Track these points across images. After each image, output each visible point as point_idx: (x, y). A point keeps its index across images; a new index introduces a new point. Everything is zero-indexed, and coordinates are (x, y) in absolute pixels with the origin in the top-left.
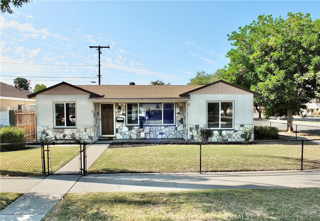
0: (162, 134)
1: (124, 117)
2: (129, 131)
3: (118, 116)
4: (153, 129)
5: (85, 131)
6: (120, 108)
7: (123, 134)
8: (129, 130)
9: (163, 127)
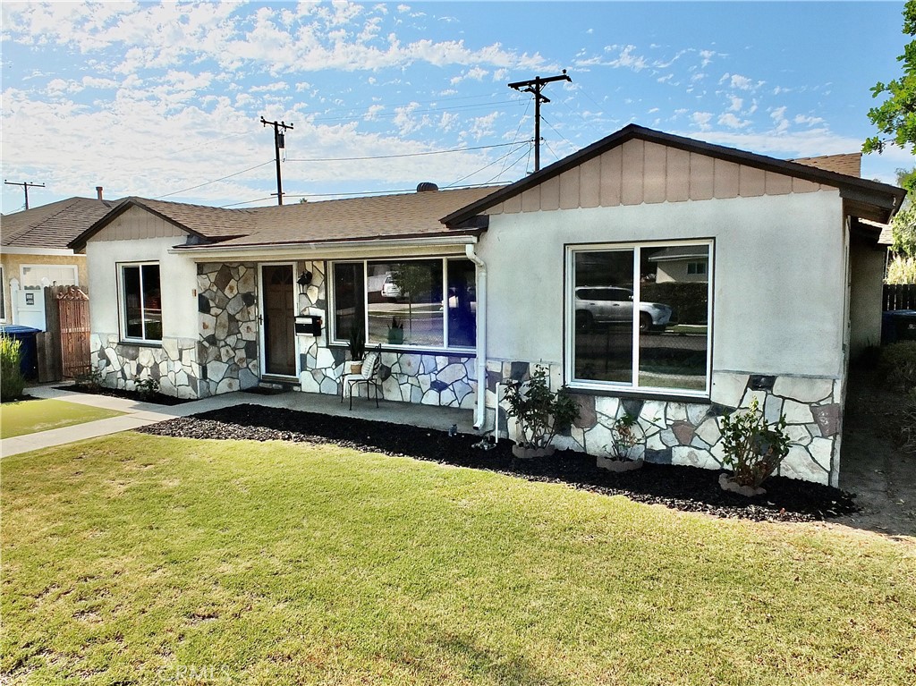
0: (439, 386)
1: (321, 313)
2: (337, 366)
3: (305, 310)
4: (409, 364)
5: (180, 359)
6: (306, 280)
7: (319, 377)
8: (337, 363)
9: (442, 360)
